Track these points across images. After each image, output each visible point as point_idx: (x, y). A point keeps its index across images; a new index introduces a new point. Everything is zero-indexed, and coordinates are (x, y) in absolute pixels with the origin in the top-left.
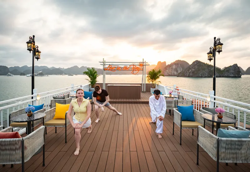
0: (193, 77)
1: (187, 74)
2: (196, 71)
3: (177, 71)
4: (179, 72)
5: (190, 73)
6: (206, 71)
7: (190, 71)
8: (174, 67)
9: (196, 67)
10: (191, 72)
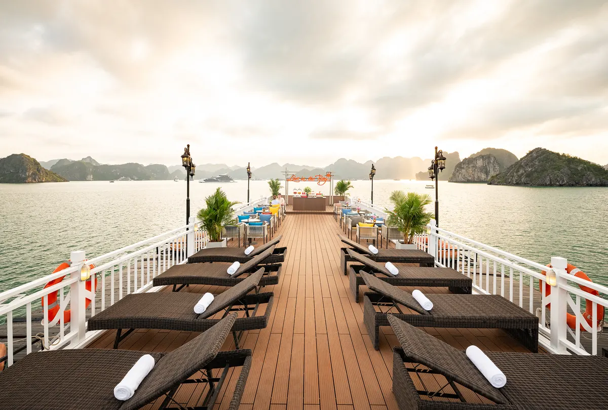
0: (528, 186)
1: (514, 179)
2: (536, 171)
3: (487, 173)
4: (492, 173)
5: (520, 177)
6: (562, 173)
7: (521, 171)
8: (480, 163)
9: (537, 163)
10: (522, 174)
